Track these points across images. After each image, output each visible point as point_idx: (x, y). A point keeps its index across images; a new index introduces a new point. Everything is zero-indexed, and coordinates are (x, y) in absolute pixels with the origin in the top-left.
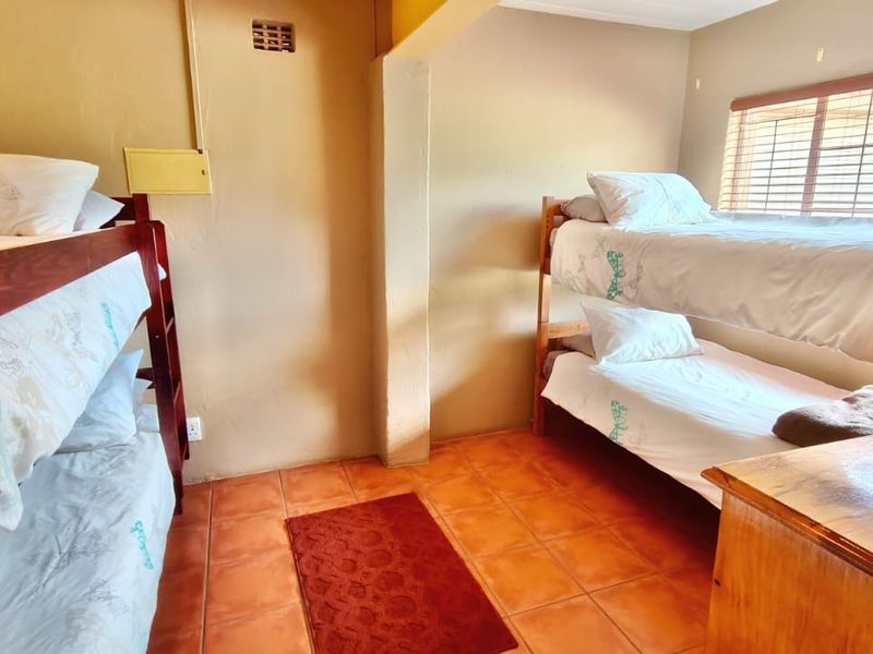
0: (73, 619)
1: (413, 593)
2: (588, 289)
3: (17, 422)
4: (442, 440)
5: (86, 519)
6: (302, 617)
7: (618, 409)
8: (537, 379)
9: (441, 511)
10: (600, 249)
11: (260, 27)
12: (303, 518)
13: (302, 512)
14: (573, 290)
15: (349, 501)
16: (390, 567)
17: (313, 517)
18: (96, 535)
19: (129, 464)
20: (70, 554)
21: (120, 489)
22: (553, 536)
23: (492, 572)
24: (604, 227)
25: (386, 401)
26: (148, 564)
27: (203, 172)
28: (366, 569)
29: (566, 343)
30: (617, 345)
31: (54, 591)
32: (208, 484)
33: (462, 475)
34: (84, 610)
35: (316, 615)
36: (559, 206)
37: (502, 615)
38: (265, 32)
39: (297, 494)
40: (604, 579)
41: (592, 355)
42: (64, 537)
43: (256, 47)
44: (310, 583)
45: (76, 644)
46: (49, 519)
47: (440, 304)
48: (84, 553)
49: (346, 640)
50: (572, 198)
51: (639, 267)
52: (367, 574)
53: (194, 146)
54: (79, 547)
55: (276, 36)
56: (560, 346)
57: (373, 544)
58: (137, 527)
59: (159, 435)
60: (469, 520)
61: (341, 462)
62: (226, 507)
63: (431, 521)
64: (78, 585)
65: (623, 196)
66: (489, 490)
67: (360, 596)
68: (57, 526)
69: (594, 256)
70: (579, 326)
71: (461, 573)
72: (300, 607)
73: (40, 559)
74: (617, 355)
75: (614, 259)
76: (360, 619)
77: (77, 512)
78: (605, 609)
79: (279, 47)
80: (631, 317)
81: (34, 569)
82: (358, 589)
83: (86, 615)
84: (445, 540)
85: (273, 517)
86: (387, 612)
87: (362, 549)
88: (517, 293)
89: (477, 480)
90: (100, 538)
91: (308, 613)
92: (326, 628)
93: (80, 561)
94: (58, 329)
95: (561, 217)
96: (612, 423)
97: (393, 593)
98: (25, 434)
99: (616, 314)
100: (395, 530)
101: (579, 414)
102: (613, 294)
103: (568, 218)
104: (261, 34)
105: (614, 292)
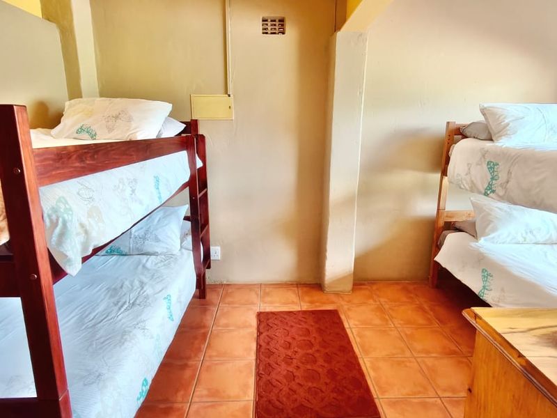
0: (125, 335)
1: (321, 370)
2: (471, 188)
3: (82, 226)
4: (361, 281)
5: (145, 289)
6: (254, 368)
7: (486, 275)
8: (434, 249)
9: (352, 325)
10: (483, 159)
11: (267, 21)
12: (268, 313)
13: (268, 310)
14: (460, 188)
15: (296, 308)
16: (310, 351)
17: (273, 313)
18: (147, 297)
19: (172, 265)
20: (133, 304)
21: (165, 277)
22: (424, 355)
23: (375, 369)
24: (488, 144)
25: (326, 250)
26: (171, 318)
27: (230, 107)
28: (296, 349)
29: (457, 225)
30: (494, 230)
31: (120, 320)
32: (222, 285)
33: (370, 304)
34: (131, 332)
35: (261, 368)
36: (459, 129)
37: (375, 396)
38: (269, 23)
39: (268, 299)
40: (454, 390)
41: (475, 236)
42: (133, 296)
43: (263, 33)
44: (262, 350)
45: (123, 347)
46: (129, 286)
47: (366, 192)
48: (139, 305)
49: (274, 386)
50: (469, 123)
51: (509, 173)
52: (296, 352)
53: (226, 92)
54: (138, 302)
55: (275, 25)
56: (452, 227)
57: (305, 336)
58: (168, 298)
59: (192, 252)
60: (368, 333)
61: (297, 284)
62: (229, 299)
63: (343, 329)
64: (131, 319)
65: (506, 121)
66: (387, 317)
67: (289, 364)
68: (131, 290)
69: (477, 164)
70: (469, 214)
71: (353, 364)
72: (254, 363)
73: (120, 304)
74: (493, 238)
75: (492, 166)
76: (285, 377)
77: (142, 284)
78: (450, 410)
79: (277, 32)
80: (508, 210)
81: (117, 308)
82: (288, 360)
83: (131, 334)
84: (349, 342)
85: (252, 309)
86: (302, 377)
87: (296, 337)
88: (424, 189)
89: (380, 309)
90: (148, 299)
91: (258, 366)
92: (265, 378)
93: (135, 308)
94: (121, 186)
95: (461, 136)
96: (482, 284)
97: (309, 367)
98: (86, 232)
99: (496, 207)
100: (320, 331)
101: (458, 276)
102: (489, 193)
103: (465, 137)
104: (267, 24)
105: (489, 191)
